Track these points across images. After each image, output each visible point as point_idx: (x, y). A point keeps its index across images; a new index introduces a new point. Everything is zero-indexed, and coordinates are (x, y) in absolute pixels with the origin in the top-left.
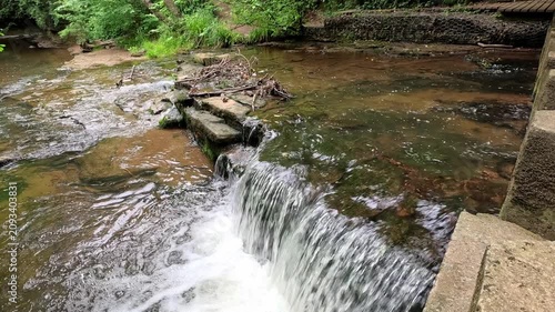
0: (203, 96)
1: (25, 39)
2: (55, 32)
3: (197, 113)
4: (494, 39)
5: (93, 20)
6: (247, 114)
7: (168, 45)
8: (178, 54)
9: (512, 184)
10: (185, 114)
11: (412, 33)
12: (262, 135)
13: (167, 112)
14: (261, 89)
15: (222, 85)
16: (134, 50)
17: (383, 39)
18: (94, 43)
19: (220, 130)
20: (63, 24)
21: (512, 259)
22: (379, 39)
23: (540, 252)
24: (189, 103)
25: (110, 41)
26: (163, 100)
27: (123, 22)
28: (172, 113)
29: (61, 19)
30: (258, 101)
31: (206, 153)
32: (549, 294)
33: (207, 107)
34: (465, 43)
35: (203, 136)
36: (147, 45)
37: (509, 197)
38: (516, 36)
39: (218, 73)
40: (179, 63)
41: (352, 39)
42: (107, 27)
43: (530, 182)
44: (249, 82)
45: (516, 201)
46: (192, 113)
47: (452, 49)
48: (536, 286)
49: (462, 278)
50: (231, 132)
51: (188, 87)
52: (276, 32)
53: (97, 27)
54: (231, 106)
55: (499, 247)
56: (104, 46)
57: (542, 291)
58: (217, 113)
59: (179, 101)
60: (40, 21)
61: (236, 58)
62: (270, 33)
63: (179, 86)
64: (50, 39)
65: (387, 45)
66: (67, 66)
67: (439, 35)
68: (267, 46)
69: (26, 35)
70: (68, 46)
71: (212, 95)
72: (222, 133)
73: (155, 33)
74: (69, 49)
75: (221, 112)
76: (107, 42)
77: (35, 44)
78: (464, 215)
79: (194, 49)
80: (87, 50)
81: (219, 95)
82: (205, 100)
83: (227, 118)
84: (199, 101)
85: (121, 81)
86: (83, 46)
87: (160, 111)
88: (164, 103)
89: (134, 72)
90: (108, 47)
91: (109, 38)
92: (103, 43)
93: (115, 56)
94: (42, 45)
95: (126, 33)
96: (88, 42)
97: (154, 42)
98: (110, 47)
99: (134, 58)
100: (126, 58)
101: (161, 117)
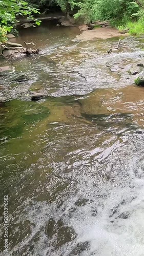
1: (55, 19)
2: (71, 15)
5: (95, 6)
13: (141, 73)
16: (120, 28)
20: (77, 9)
25: (105, 22)
26: (138, 65)
27: (115, 8)
29: (75, 6)
36: (130, 25)
42: (104, 12)
53: (97, 12)
60: (63, 8)
64: (68, 20)
66: (78, 38)
70: (79, 25)
73: (136, 17)
74: (80, 27)
77: (60, 23)
80: (90, 28)
85: (111, 50)
86: (88, 25)
87: (136, 73)
88: (139, 67)
89: (120, 44)
90: (103, 26)
91: (104, 20)
92: (101, 23)
93: (108, 32)
94: (64, 24)
95: (116, 16)
96: (91, 22)
97: (135, 23)
98: (105, 26)
99: (120, 34)
100: (116, 34)
101: (136, 76)
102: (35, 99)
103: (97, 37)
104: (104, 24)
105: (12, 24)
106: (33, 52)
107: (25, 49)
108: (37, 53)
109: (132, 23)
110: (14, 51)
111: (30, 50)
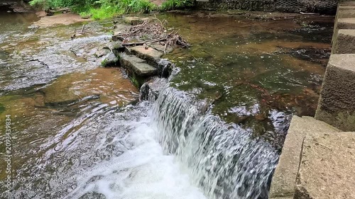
0: (131, 45)
1: (5, 6)
2: (26, 2)
3: (128, 56)
4: (309, 10)
6: (161, 57)
7: (107, 12)
8: (114, 17)
9: (320, 98)
10: (119, 57)
11: (262, 5)
12: (171, 70)
13: (107, 56)
14: (170, 41)
15: (144, 38)
16: (83, 14)
17: (245, 9)
18: (55, 9)
19: (143, 68)
21: (317, 144)
22: (242, 9)
23: (332, 139)
24: (122, 50)
25: (67, 8)
26: (104, 48)
28: (110, 57)
30: (168, 49)
31: (134, 83)
32: (337, 164)
33: (134, 53)
34: (293, 12)
35: (131, 71)
36: (92, 11)
37: (319, 106)
38: (321, 8)
39: (141, 30)
40: (115, 23)
41: (226, 9)
43: (330, 96)
44: (162, 36)
45: (323, 108)
46: (124, 56)
47: (285, 15)
48: (330, 159)
49: (294, 157)
50: (151, 68)
51: (121, 40)
52: (178, 4)
54: (150, 52)
55: (311, 138)
56: (62, 12)
57: (333, 162)
58: (141, 56)
59: (115, 49)
61: (153, 20)
62: (175, 4)
63: (115, 38)
64: (22, 6)
65: (247, 13)
66: (35, 25)
67: (278, 7)
68: (173, 13)
69: (5, 4)
70: (36, 11)
71: (137, 45)
72: (145, 70)
73: (98, 4)
74: (37, 14)
75: (144, 56)
76: (64, 9)
77: (12, 10)
78: (295, 117)
79: (125, 14)
80: (49, 14)
81: (142, 44)
82: (133, 48)
83: (148, 60)
84: (129, 49)
85: (75, 35)
86: (47, 11)
88: (105, 50)
89: (84, 29)
90: (65, 12)
91: (66, 6)
92: (61, 10)
93: (70, 18)
94: (16, 10)
95: (78, 3)
96: (51, 9)
97: (97, 9)
98: (67, 12)
99: (83, 20)
100: (78, 19)
101: (103, 59)
103: (58, 23)
109: (94, 9)
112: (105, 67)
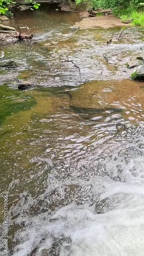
13: (139, 68)
16: (124, 18)
25: (109, 10)
26: (138, 58)
28: (142, 69)
36: (135, 14)
56: (104, 14)
64: (69, 5)
66: (77, 25)
69: (55, 1)
70: (80, 11)
73: (142, 6)
74: (81, 14)
77: (60, 8)
80: (92, 15)
85: (111, 40)
86: (90, 12)
87: (134, 66)
88: (138, 60)
89: (121, 34)
90: (106, 14)
91: (108, 8)
92: (103, 11)
93: (110, 21)
94: (64, 9)
96: (94, 9)
97: (140, 13)
98: (108, 14)
99: (123, 24)
100: (118, 24)
101: (134, 70)
102: (22, 87)
103: (100, 25)
104: (107, 12)
105: (7, 6)
106: (26, 37)
107: (18, 33)
108: (31, 38)
109: (137, 13)
110: (6, 35)
111: (24, 35)
112: (135, 80)
